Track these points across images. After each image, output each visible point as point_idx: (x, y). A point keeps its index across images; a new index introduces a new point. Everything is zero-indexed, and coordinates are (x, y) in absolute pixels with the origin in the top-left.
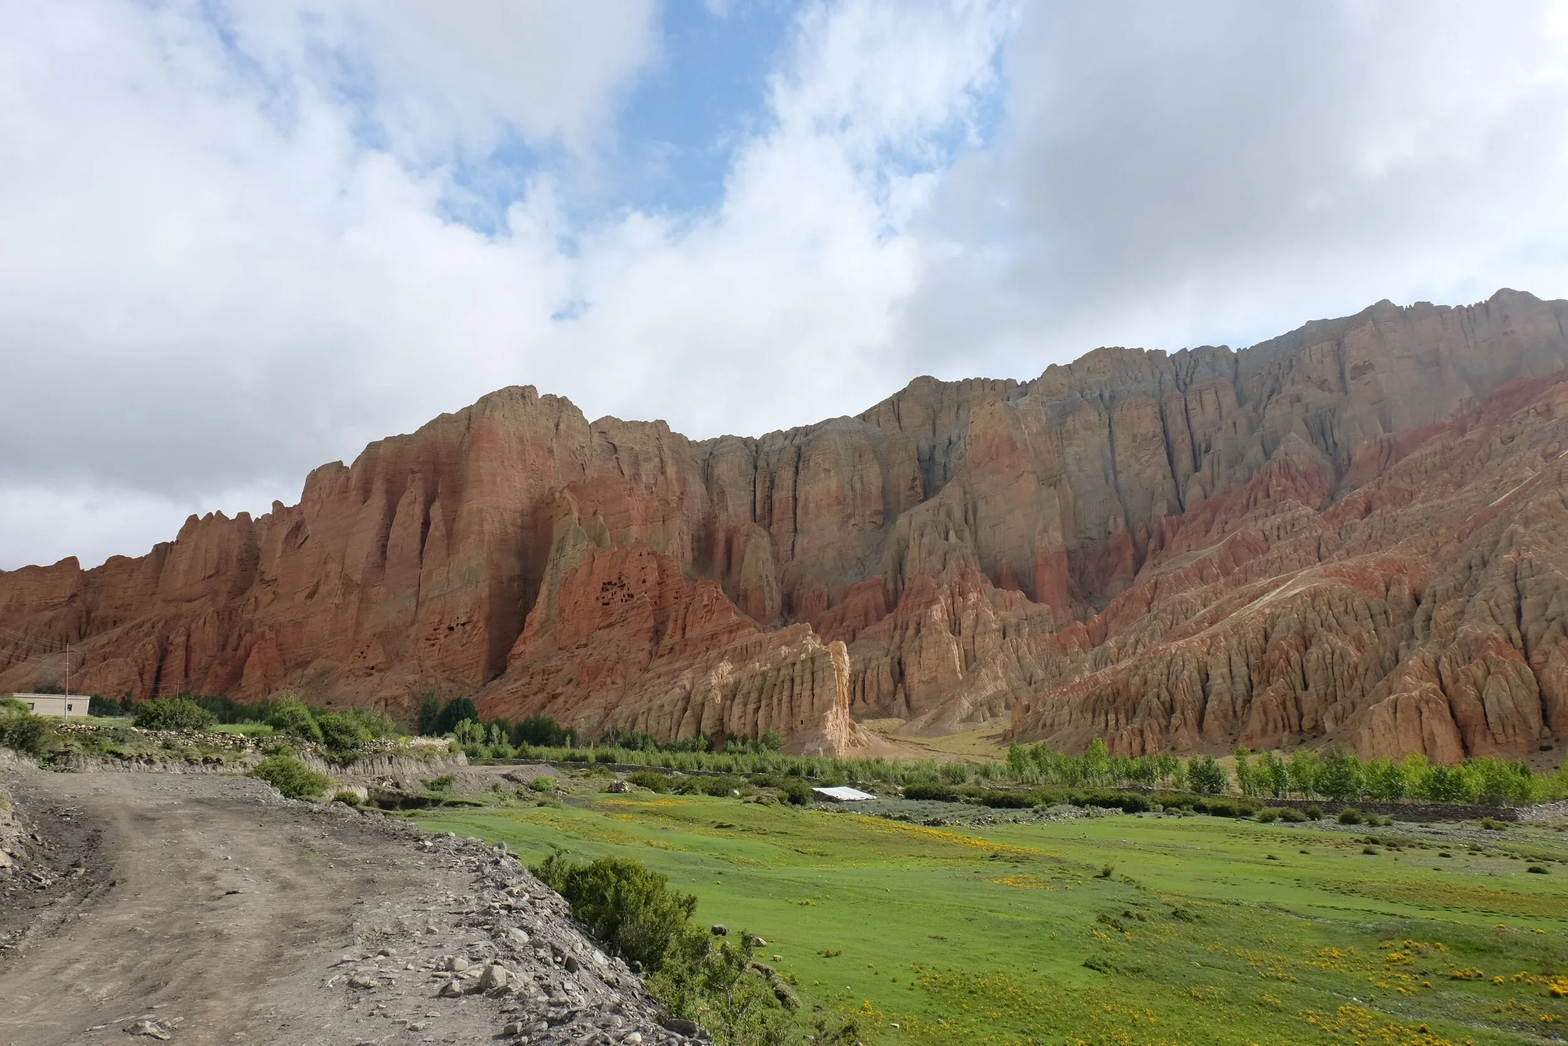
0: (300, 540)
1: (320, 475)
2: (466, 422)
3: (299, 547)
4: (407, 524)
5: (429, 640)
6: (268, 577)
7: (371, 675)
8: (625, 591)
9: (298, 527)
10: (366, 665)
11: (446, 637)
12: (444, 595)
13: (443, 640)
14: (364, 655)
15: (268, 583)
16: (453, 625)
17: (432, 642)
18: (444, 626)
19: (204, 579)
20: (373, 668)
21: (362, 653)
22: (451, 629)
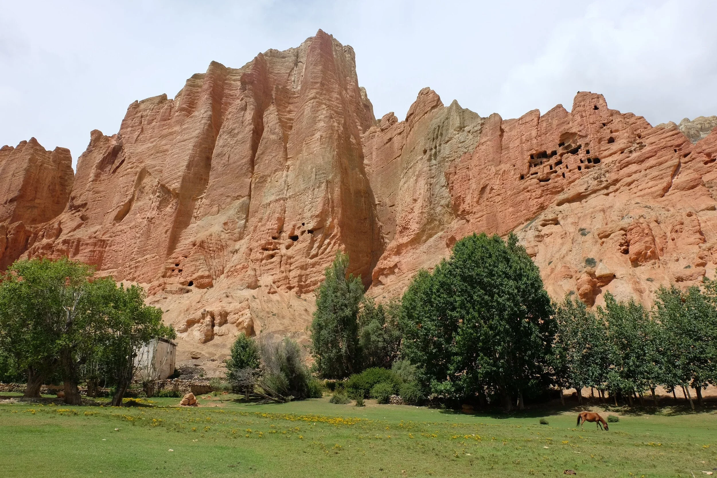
0: (117, 163)
1: (142, 106)
2: (294, 58)
3: (114, 172)
4: (236, 131)
5: (267, 249)
6: (78, 202)
7: (188, 292)
8: (582, 154)
9: (116, 151)
10: (182, 280)
11: (288, 248)
12: (285, 199)
13: (283, 251)
14: (180, 267)
15: (77, 208)
16: (297, 233)
17: (271, 252)
18: (285, 235)
19: (6, 203)
20: (191, 284)
21: (177, 265)
22: (295, 238)
